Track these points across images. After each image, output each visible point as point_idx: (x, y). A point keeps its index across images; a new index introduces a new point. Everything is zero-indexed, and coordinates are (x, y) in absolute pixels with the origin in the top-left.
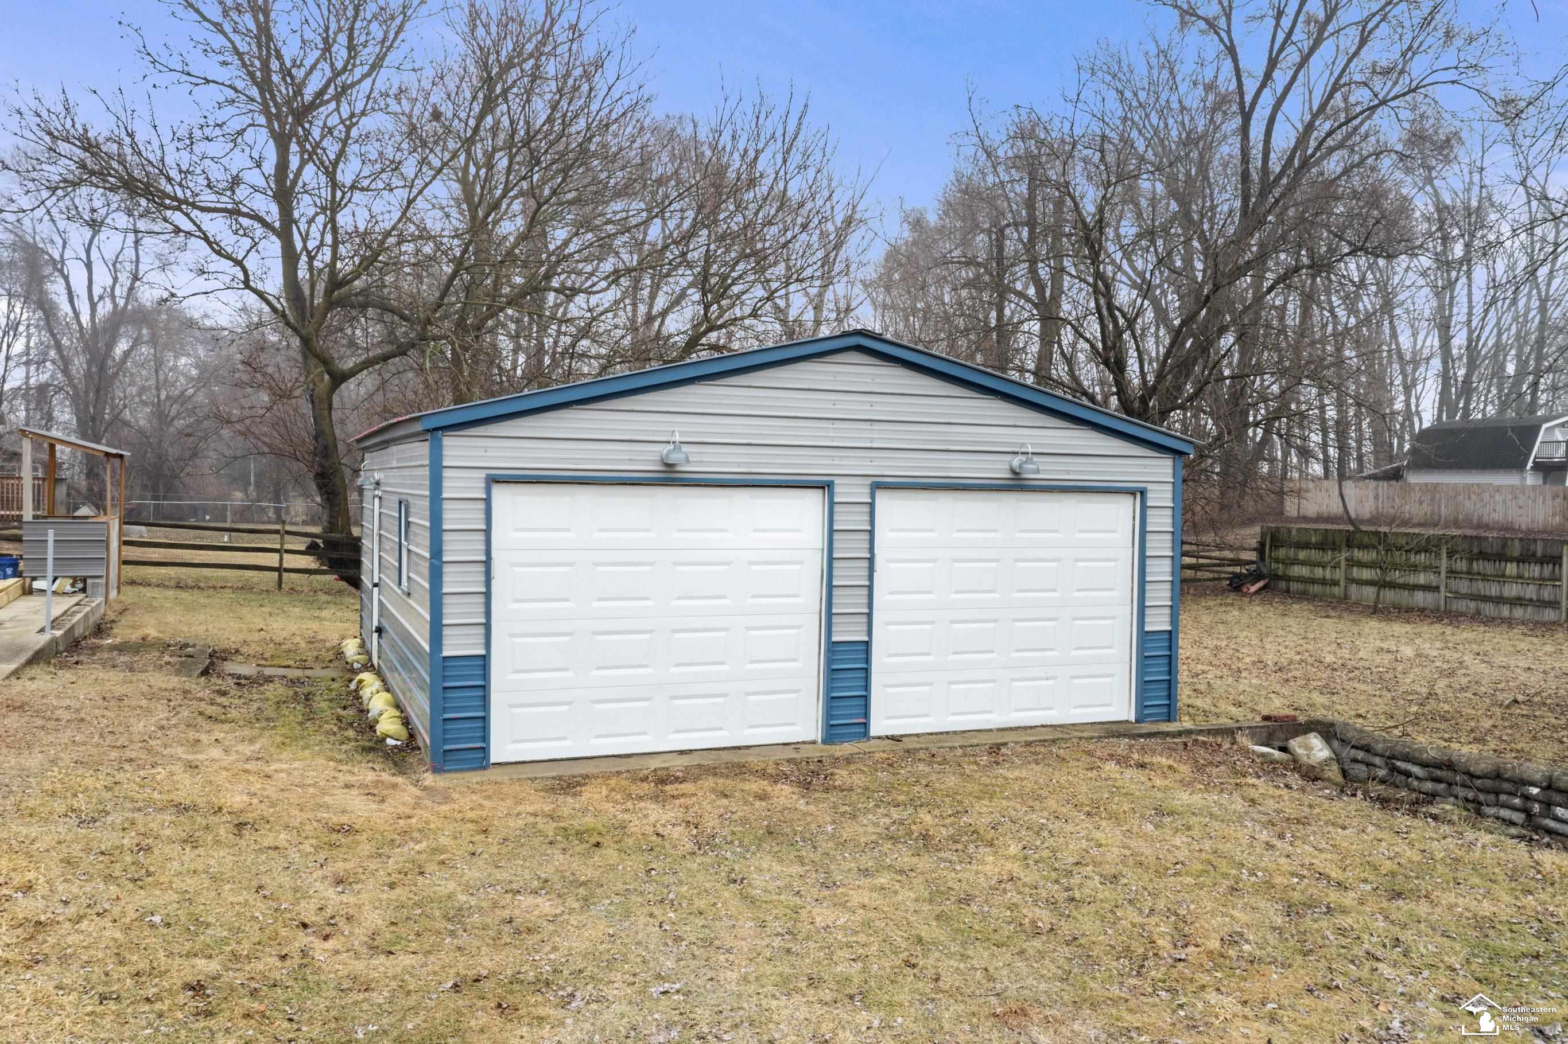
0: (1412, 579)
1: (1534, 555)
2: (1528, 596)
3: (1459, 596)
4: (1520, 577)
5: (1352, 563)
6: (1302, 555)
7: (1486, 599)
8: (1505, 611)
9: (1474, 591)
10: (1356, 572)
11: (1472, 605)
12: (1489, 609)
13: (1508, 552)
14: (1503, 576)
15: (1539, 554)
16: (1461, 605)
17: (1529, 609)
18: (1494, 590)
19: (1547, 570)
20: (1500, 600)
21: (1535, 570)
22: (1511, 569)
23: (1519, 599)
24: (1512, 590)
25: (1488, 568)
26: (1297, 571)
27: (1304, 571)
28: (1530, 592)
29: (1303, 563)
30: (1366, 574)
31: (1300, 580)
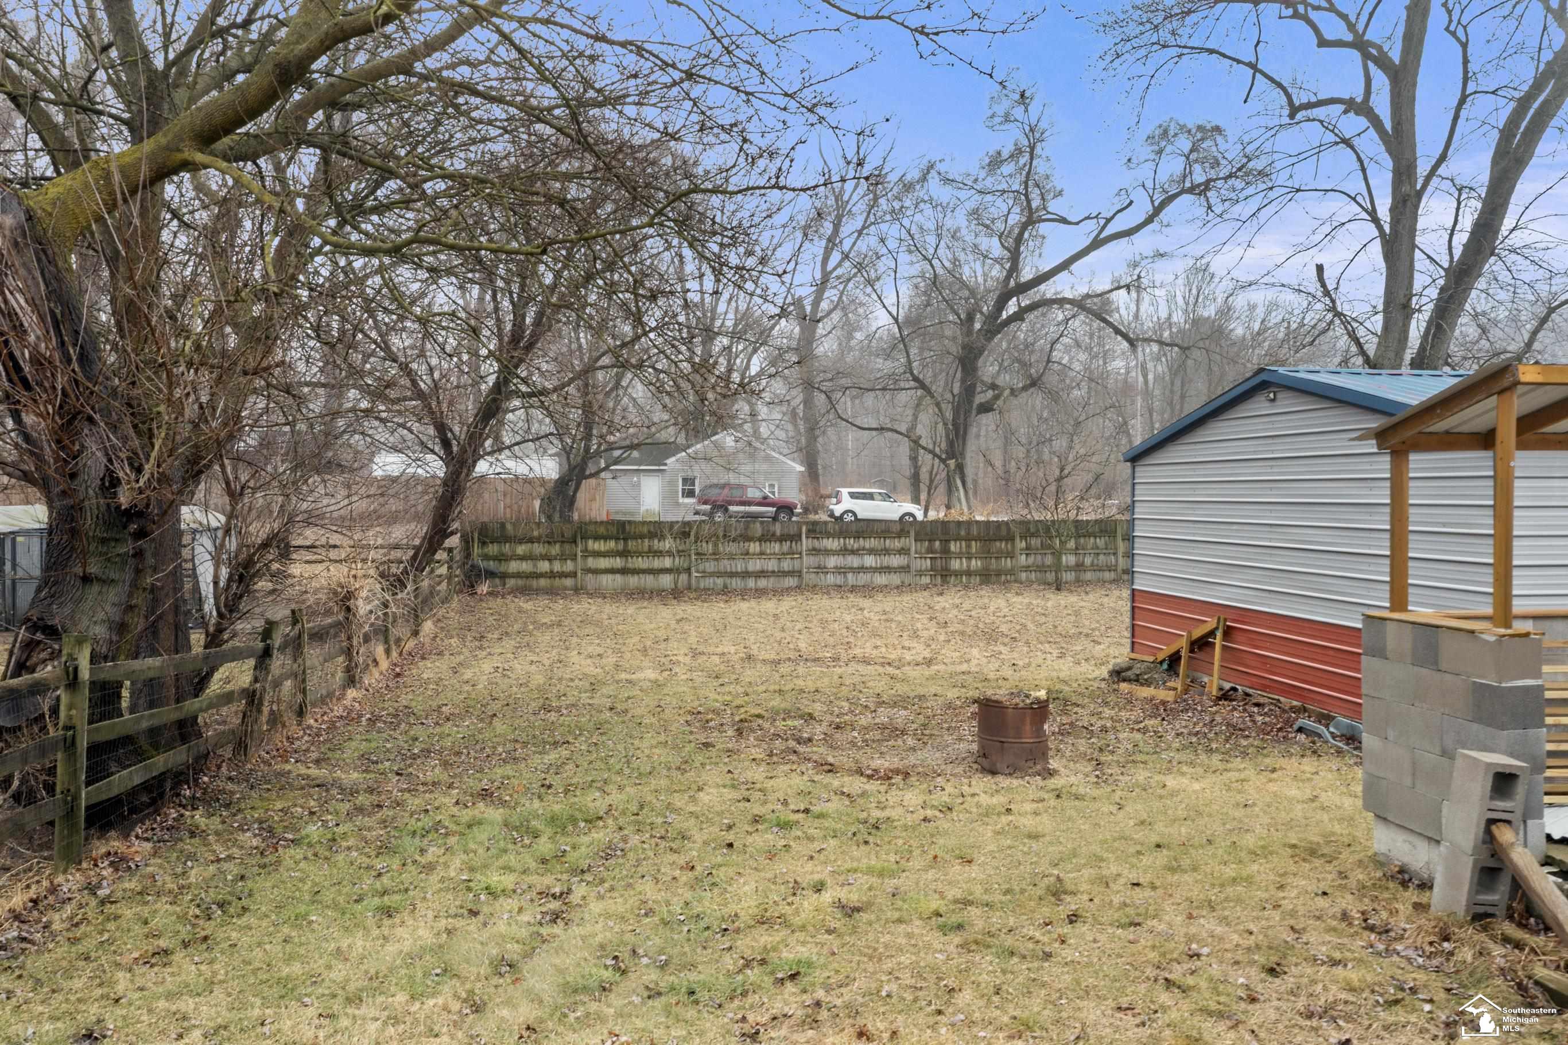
0: (657, 563)
1: (774, 535)
2: (770, 569)
3: (705, 574)
4: (762, 553)
5: (588, 553)
6: (521, 549)
7: (732, 575)
8: (751, 583)
9: (722, 569)
10: (591, 562)
11: (720, 581)
12: (735, 583)
13: (750, 534)
14: (747, 554)
15: (778, 533)
16: (709, 582)
17: (772, 579)
18: (739, 566)
19: (786, 546)
20: (746, 574)
21: (776, 547)
22: (754, 547)
23: (762, 572)
24: (755, 565)
25: (732, 548)
26: (514, 566)
27: (525, 566)
28: (772, 565)
29: (523, 558)
30: (604, 563)
31: (518, 575)
